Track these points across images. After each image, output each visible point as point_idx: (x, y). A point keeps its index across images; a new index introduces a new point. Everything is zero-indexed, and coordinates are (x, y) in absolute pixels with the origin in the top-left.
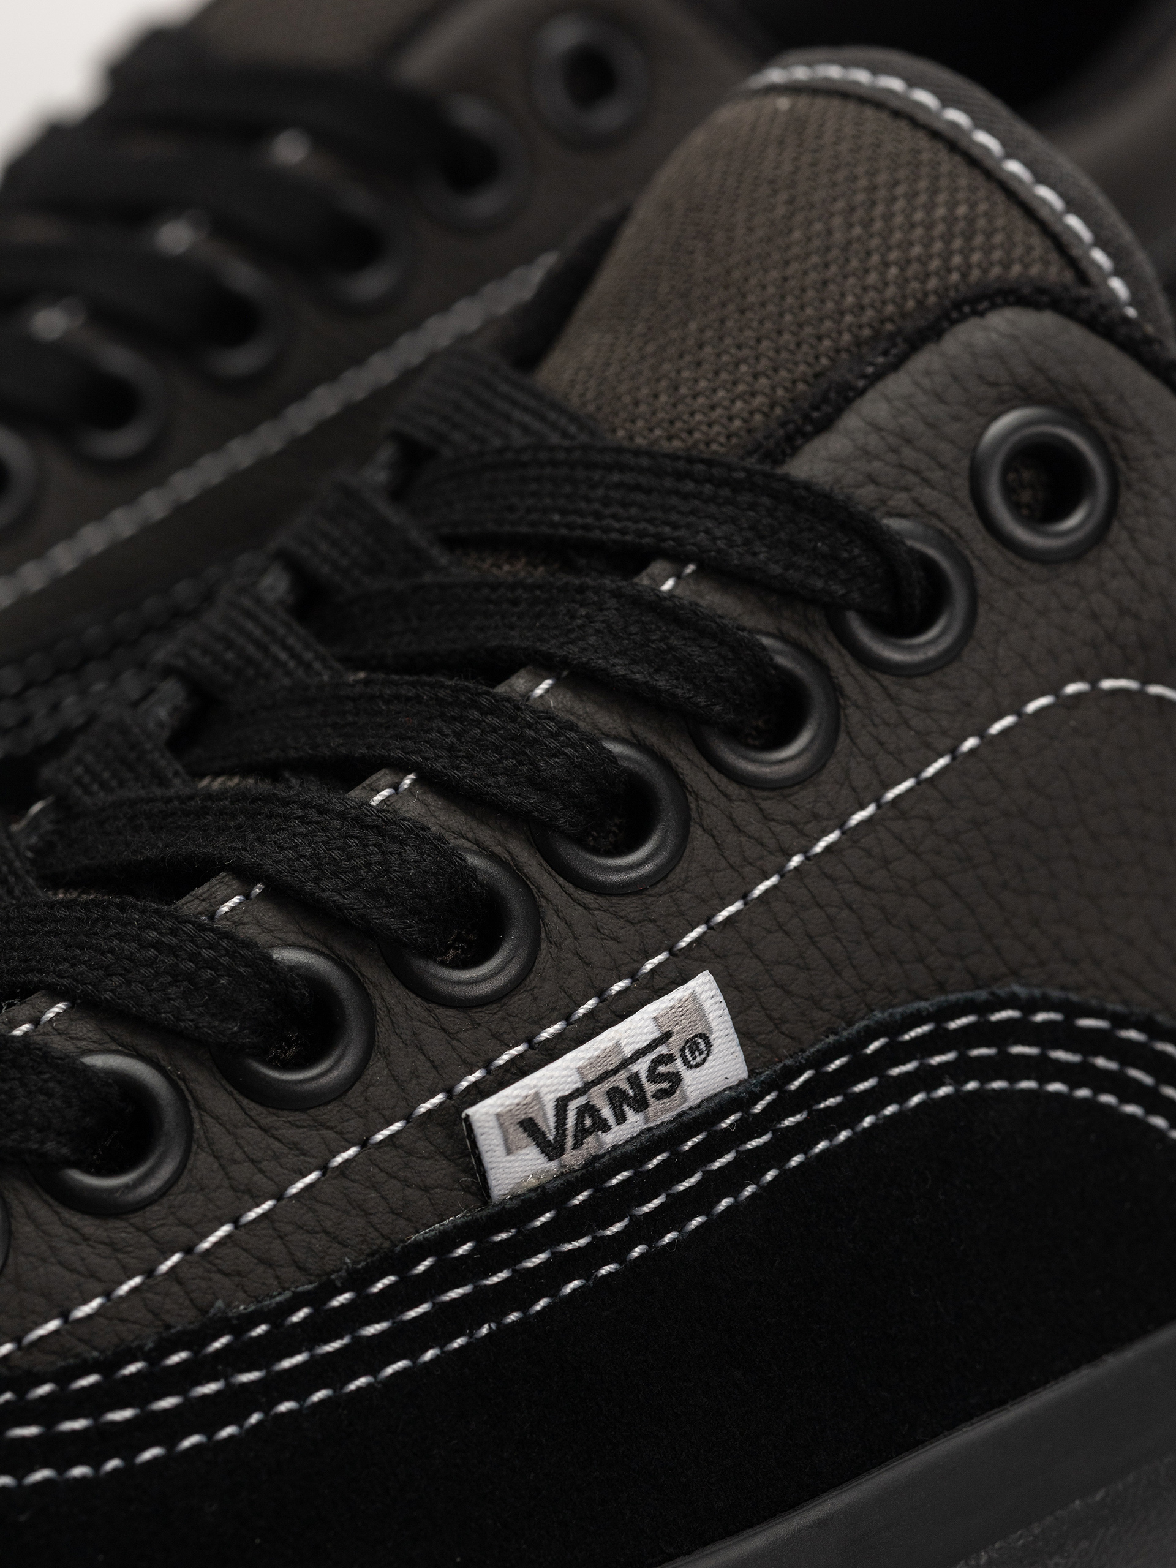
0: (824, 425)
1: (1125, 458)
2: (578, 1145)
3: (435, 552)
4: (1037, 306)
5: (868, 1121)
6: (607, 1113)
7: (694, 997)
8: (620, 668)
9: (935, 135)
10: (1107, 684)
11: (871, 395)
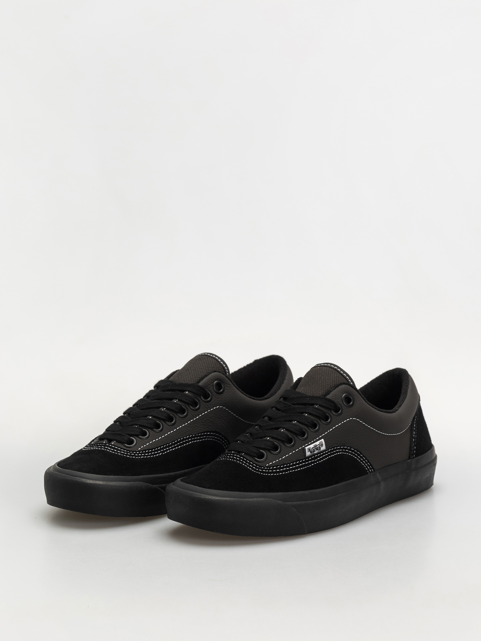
0: (329, 394)
1: (355, 399)
2: (313, 452)
3: (292, 405)
4: (346, 385)
5: (335, 454)
6: (315, 450)
7: (322, 441)
8: (313, 413)
9: (334, 369)
10: (354, 419)
11: (332, 392)
